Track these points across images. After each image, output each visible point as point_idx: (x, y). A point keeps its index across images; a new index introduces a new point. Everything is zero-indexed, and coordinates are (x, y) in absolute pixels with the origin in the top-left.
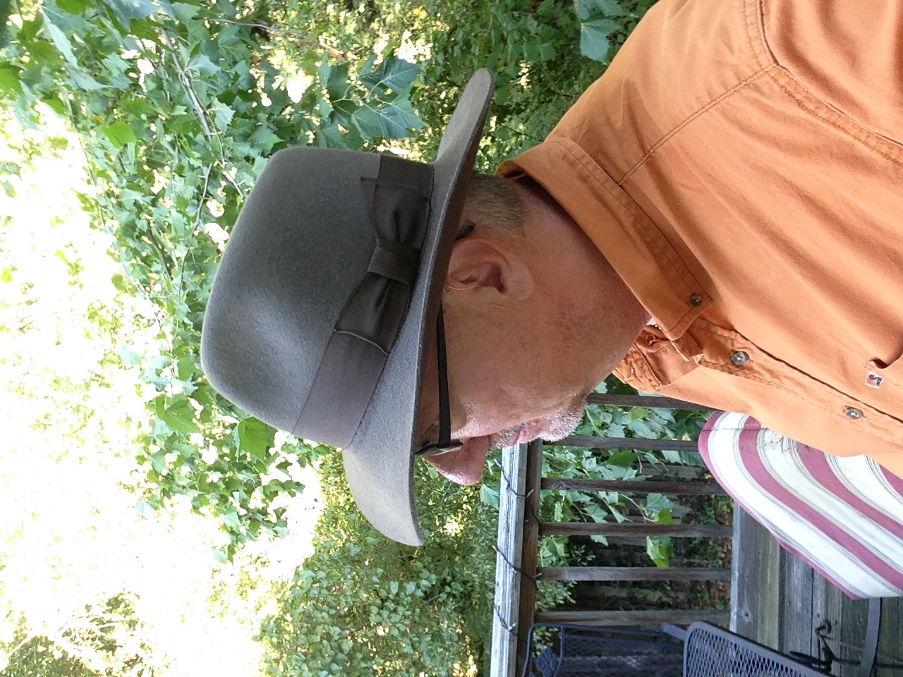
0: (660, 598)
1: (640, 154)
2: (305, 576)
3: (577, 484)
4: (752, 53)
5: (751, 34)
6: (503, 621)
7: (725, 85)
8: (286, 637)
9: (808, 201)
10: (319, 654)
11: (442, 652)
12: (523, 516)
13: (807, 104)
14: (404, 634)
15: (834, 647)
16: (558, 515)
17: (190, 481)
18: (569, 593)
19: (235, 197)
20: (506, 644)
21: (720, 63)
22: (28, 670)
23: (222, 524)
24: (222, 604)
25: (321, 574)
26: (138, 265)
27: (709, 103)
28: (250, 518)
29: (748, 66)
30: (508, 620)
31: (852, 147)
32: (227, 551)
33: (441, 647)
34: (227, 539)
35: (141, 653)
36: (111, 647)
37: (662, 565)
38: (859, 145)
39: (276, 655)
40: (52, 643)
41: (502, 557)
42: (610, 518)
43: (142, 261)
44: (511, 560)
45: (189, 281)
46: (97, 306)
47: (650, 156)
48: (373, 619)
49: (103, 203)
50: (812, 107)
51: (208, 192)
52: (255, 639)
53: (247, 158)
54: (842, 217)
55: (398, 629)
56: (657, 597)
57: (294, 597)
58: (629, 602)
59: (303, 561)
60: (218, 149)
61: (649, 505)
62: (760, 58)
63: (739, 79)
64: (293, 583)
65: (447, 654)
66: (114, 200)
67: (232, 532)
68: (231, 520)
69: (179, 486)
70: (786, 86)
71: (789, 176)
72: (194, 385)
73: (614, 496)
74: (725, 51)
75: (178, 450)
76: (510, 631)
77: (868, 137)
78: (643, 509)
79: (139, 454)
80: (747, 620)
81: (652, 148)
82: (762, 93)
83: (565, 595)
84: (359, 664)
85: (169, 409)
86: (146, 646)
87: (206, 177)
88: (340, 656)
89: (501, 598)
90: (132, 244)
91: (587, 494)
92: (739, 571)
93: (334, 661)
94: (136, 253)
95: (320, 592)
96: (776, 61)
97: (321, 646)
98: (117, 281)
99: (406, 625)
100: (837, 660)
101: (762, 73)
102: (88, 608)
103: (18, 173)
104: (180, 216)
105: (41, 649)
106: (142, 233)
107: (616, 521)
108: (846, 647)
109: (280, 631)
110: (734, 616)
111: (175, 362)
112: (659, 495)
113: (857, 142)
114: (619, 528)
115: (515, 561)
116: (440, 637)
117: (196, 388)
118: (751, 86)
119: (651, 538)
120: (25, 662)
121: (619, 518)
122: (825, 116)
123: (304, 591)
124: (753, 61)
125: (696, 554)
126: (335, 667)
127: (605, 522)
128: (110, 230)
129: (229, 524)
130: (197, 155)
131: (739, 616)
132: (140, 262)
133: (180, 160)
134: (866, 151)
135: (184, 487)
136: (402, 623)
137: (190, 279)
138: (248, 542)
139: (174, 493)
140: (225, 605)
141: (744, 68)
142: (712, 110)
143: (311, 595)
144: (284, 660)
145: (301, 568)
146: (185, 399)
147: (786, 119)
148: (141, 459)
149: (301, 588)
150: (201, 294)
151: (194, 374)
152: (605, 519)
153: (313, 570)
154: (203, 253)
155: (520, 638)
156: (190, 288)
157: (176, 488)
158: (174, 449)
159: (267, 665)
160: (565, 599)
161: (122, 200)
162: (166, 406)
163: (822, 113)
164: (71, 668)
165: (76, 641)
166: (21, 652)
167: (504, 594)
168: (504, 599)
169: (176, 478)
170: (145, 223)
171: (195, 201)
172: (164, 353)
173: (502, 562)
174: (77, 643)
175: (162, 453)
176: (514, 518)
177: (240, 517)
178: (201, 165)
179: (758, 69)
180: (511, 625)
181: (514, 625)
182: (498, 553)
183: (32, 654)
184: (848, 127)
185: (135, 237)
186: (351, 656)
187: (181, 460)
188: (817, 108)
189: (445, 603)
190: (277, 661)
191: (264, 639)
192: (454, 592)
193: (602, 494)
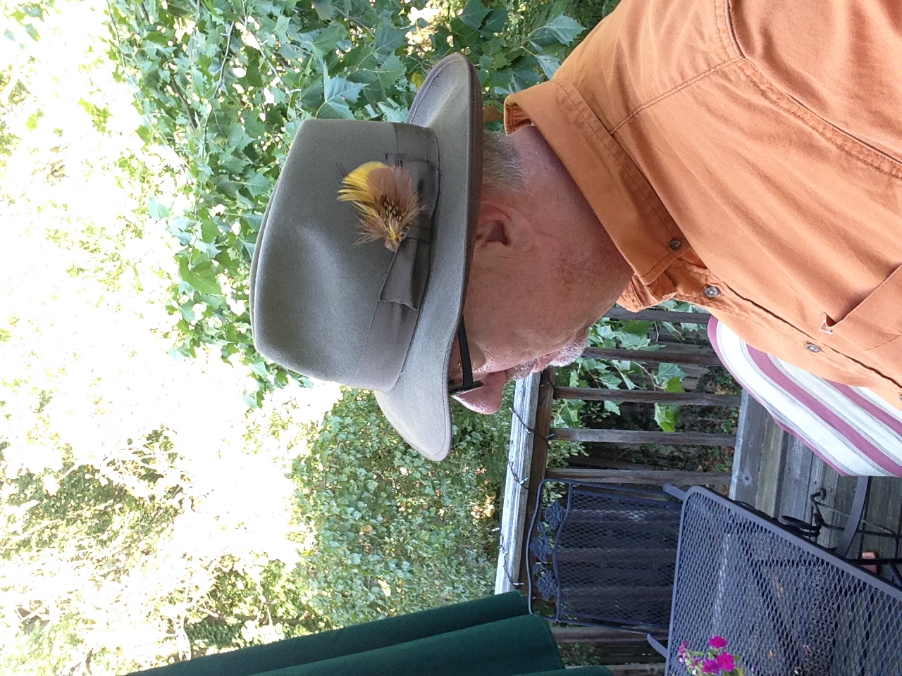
0: (672, 452)
1: (624, 114)
2: (333, 422)
3: (592, 352)
4: (720, 44)
5: (720, 26)
6: (515, 475)
7: (696, 69)
8: (316, 475)
9: (766, 179)
10: (346, 492)
11: (461, 495)
12: (539, 382)
13: (770, 94)
14: (425, 477)
15: (826, 513)
16: (574, 382)
17: (218, 331)
18: (583, 447)
19: (258, 58)
20: (518, 496)
21: (692, 48)
22: (77, 493)
23: (251, 372)
24: (255, 442)
25: (348, 420)
26: (163, 117)
27: (681, 85)
28: (277, 368)
29: (718, 55)
30: (520, 475)
31: (810, 136)
32: (256, 397)
33: (460, 490)
34: (255, 386)
35: (182, 484)
36: (152, 477)
37: (668, 430)
38: (816, 135)
39: (306, 491)
40: (98, 471)
41: (517, 418)
42: (623, 386)
43: (167, 113)
44: (525, 421)
45: (211, 142)
46: (127, 156)
47: (633, 116)
48: (397, 462)
49: (125, 51)
50: (774, 97)
51: (230, 51)
52: (287, 476)
53: (271, 16)
54: (798, 197)
55: (420, 472)
56: (669, 451)
57: (323, 440)
58: (641, 455)
59: (331, 408)
60: (240, 6)
61: (660, 374)
62: (728, 49)
63: (709, 65)
64: (322, 427)
65: (466, 497)
66: (136, 49)
67: (260, 380)
68: (260, 369)
69: (208, 336)
70: (752, 76)
71: (750, 157)
72: (218, 248)
73: (626, 364)
74: (698, 38)
75: (205, 301)
76: (522, 485)
77: (824, 129)
78: (655, 377)
79: (169, 304)
80: (747, 483)
81: (635, 109)
82: (730, 81)
83: (580, 448)
84: (383, 501)
85: (193, 270)
86: (185, 477)
87: (229, 35)
88: (366, 494)
89: (514, 455)
90: (154, 94)
91: (603, 362)
92: (743, 438)
93: (360, 499)
94: (160, 104)
95: (347, 437)
96: (742, 55)
97: (348, 485)
98: (143, 132)
99: (428, 469)
100: (826, 526)
101: (729, 62)
102: (130, 442)
103: (40, 16)
104: (200, 74)
105: (88, 476)
106: (165, 84)
107: (627, 388)
108: (838, 514)
109: (310, 470)
110: (734, 479)
111: (198, 225)
112: (671, 365)
113: (814, 133)
114: (630, 394)
115: (530, 422)
116: (461, 481)
117: (220, 251)
118: (720, 73)
119: (659, 405)
120: (73, 486)
121: (630, 385)
122: (786, 106)
123: (332, 434)
124: (722, 51)
125: (711, 413)
126: (361, 504)
127: (618, 389)
128: (134, 80)
129: (257, 373)
130: (219, 11)
131: (740, 480)
132: (165, 115)
133: (202, 14)
134: (822, 142)
135: (212, 337)
136: (424, 467)
137: (212, 141)
138: (277, 390)
139: (204, 342)
140: (258, 443)
141: (713, 56)
142: (684, 91)
143: (339, 439)
144: (314, 495)
145: (330, 414)
146: (209, 261)
147: (750, 107)
148: (171, 310)
149: (330, 432)
150: (224, 157)
151: (218, 237)
152: (618, 386)
153: (340, 416)
154: (226, 115)
155: (531, 491)
156: (213, 151)
157: (206, 338)
158: (202, 301)
159: (298, 500)
160: (579, 453)
161: (145, 49)
162: (190, 267)
163: (783, 104)
164: (117, 493)
165: (119, 471)
166: (70, 477)
167: (518, 451)
168: (517, 456)
169: (205, 328)
170: (167, 73)
171: (217, 59)
172: (187, 214)
173: (517, 422)
174: (121, 473)
175: (191, 303)
176: (530, 383)
177: (267, 367)
178: (223, 23)
179: (726, 58)
180: (523, 479)
181: (526, 479)
182: (514, 414)
183: (80, 478)
184: (807, 117)
185: (158, 88)
186: (376, 494)
187: (210, 311)
188: (778, 99)
189: (465, 451)
190: (307, 496)
191: (295, 477)
192: (474, 441)
193: (615, 362)
